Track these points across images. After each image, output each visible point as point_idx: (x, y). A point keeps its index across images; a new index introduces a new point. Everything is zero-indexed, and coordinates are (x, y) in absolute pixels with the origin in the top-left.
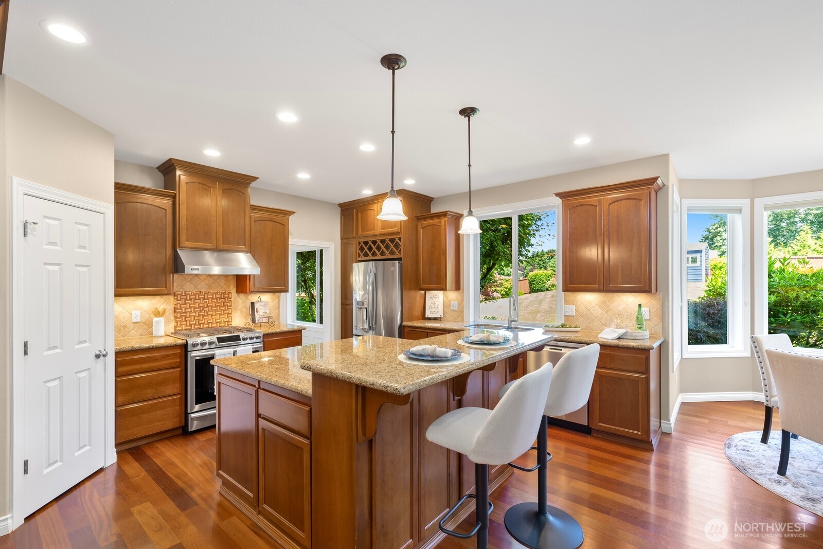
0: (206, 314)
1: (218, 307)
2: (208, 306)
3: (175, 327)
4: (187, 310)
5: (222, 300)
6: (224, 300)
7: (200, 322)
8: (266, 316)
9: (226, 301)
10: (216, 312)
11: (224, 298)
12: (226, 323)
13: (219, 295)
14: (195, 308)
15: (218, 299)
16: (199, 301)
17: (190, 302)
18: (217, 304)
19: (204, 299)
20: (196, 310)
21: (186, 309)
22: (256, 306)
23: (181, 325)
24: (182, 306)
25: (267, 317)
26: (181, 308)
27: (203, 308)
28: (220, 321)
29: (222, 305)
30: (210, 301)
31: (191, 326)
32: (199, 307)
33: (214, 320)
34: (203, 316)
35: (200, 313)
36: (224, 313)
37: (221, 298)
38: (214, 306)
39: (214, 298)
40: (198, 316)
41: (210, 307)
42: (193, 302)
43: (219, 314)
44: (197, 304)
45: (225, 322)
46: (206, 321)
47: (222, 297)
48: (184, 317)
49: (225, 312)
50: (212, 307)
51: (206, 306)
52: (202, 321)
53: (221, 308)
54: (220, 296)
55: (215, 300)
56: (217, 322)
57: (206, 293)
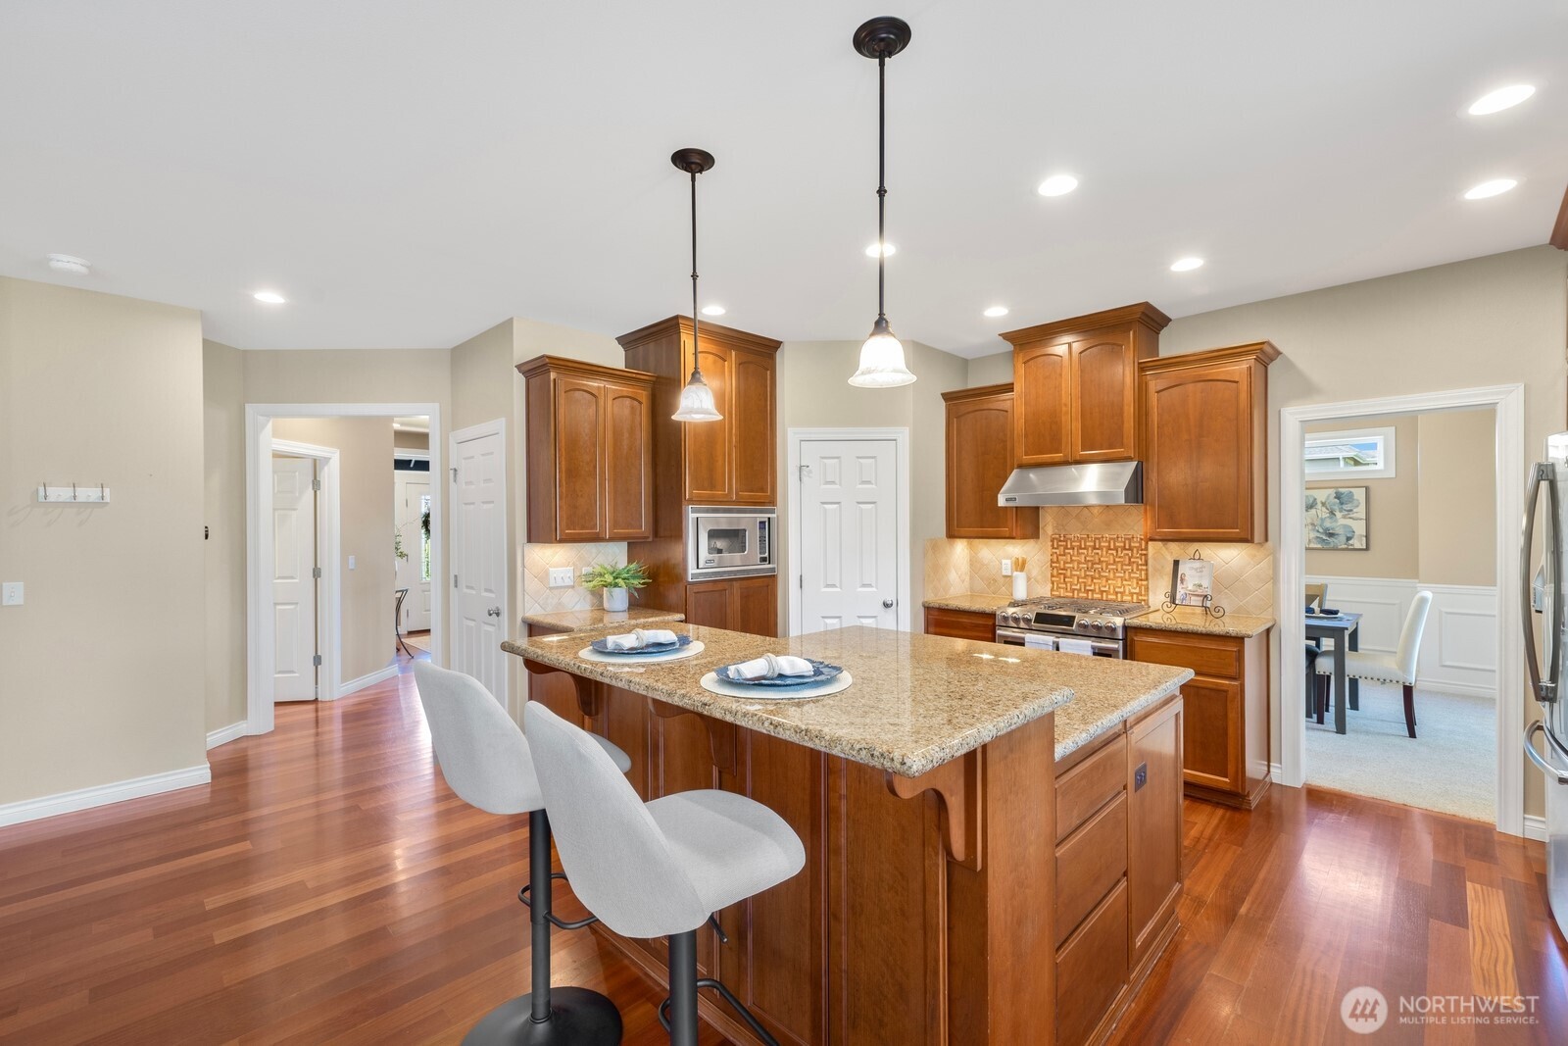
0: (1097, 576)
1: (1119, 565)
2: (1100, 562)
3: (1052, 590)
4: (1067, 565)
5: (1126, 552)
6: (1129, 553)
7: (1088, 588)
8: (1199, 592)
9: (1135, 555)
10: (1114, 573)
11: (1131, 549)
12: (1135, 596)
13: (1121, 542)
14: (1079, 563)
15: (1119, 549)
16: (1085, 551)
17: (1071, 551)
18: (1117, 560)
19: (1094, 548)
20: (1081, 566)
21: (1065, 563)
22: (1182, 569)
23: (1058, 588)
24: (1060, 557)
25: (1201, 596)
26: (1058, 561)
27: (1093, 564)
28: (1122, 590)
29: (1127, 562)
30: (1105, 553)
31: (1073, 593)
32: (1086, 562)
33: (1112, 587)
34: (1093, 578)
35: (1088, 573)
36: (1130, 578)
37: (1124, 548)
38: (1112, 562)
39: (1112, 547)
40: (1084, 578)
41: (1104, 564)
42: (1076, 553)
43: (1121, 577)
44: (1083, 556)
45: (1132, 594)
46: (1097, 587)
47: (1127, 547)
48: (1062, 576)
49: (1132, 575)
50: (1108, 564)
51: (1097, 561)
52: (1090, 586)
53: (1125, 567)
54: (1122, 544)
55: (1114, 552)
56: (1117, 593)
57: (1098, 539)
